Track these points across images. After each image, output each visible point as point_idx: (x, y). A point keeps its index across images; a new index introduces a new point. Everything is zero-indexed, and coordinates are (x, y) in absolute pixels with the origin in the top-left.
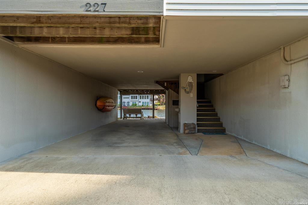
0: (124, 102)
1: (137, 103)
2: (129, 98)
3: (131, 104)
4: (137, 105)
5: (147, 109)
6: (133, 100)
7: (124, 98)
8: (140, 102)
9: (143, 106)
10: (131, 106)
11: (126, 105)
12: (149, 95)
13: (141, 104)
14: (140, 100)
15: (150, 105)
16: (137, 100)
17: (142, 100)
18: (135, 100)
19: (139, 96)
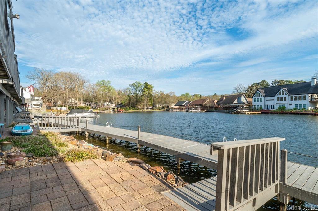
0: (268, 105)
1: (286, 106)
2: (274, 100)
3: (276, 107)
4: (287, 109)
5: (301, 114)
6: (280, 102)
7: (267, 100)
8: (291, 104)
9: (295, 109)
10: (277, 109)
11: (270, 109)
12: (307, 95)
13: (292, 107)
14: (290, 102)
15: (310, 108)
16: (287, 101)
17: (294, 102)
18: (283, 102)
19: (290, 97)
